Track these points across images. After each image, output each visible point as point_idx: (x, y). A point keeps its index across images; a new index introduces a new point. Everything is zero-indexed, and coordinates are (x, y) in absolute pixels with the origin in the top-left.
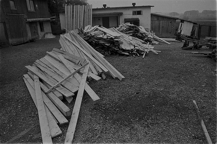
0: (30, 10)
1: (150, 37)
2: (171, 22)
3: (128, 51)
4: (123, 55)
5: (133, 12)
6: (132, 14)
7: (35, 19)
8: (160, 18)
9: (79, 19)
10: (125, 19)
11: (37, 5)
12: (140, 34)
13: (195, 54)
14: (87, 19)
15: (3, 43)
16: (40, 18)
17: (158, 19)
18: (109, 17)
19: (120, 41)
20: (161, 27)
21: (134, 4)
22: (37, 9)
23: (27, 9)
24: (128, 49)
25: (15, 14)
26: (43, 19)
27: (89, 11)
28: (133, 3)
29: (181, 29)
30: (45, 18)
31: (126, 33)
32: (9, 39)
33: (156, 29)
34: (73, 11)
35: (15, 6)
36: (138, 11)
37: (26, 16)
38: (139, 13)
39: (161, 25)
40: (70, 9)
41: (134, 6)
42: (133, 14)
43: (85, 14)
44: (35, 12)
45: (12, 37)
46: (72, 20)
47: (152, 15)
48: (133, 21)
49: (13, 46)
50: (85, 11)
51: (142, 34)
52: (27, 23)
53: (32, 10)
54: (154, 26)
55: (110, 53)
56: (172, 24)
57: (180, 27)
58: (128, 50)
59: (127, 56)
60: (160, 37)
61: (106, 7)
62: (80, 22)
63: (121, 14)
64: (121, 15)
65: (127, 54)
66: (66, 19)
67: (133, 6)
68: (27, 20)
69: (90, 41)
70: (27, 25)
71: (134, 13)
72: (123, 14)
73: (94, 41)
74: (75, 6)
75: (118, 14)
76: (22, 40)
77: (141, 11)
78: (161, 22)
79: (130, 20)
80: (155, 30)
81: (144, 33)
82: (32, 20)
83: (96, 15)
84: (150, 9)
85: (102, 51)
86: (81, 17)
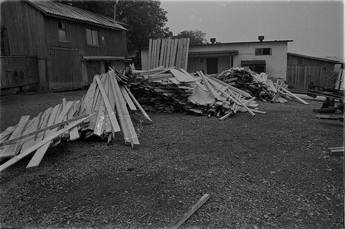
0: (91, 43)
1: (271, 91)
2: (325, 68)
3: (202, 108)
4: (193, 113)
5: (256, 51)
6: (254, 53)
7: (96, 57)
8: (304, 61)
9: (168, 59)
10: (242, 61)
11: (103, 38)
12: (253, 85)
13: (321, 118)
14: (180, 60)
15: (41, 88)
16: (106, 55)
17: (300, 63)
18: (217, 58)
19: (187, 89)
20: (305, 76)
21: (261, 38)
22: (104, 42)
23: (86, 42)
24: (201, 104)
25: (64, 49)
26: (112, 57)
27: (183, 47)
28: (259, 37)
29: (340, 79)
30: (115, 56)
31: (227, 82)
32: (50, 82)
33: (296, 80)
34: (160, 48)
35: (67, 37)
36: (265, 50)
37: (82, 52)
38: (267, 52)
39: (305, 71)
40: (156, 44)
41: (261, 40)
42: (257, 54)
43: (178, 52)
44: (99, 47)
45: (55, 80)
46: (157, 61)
47: (289, 56)
48: (256, 65)
49: (54, 92)
50: (179, 47)
51: (256, 85)
52: (83, 61)
53: (94, 44)
54: (292, 74)
55: (172, 108)
56: (327, 72)
57: (339, 77)
58: (202, 106)
59: (199, 115)
60: (292, 93)
61: (215, 43)
62: (169, 64)
63: (236, 53)
64: (236, 55)
65: (199, 112)
66: (150, 59)
67: (259, 41)
68: (84, 57)
69: (142, 88)
70: (83, 65)
71: (258, 52)
72: (239, 52)
73: (148, 88)
74: (164, 40)
75: (230, 53)
76: (70, 84)
77: (270, 48)
78: (306, 67)
79: (250, 64)
80: (294, 81)
81: (261, 83)
82: (93, 57)
83: (195, 54)
84: (287, 45)
85: (161, 105)
86: (171, 56)
